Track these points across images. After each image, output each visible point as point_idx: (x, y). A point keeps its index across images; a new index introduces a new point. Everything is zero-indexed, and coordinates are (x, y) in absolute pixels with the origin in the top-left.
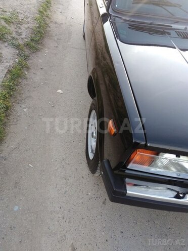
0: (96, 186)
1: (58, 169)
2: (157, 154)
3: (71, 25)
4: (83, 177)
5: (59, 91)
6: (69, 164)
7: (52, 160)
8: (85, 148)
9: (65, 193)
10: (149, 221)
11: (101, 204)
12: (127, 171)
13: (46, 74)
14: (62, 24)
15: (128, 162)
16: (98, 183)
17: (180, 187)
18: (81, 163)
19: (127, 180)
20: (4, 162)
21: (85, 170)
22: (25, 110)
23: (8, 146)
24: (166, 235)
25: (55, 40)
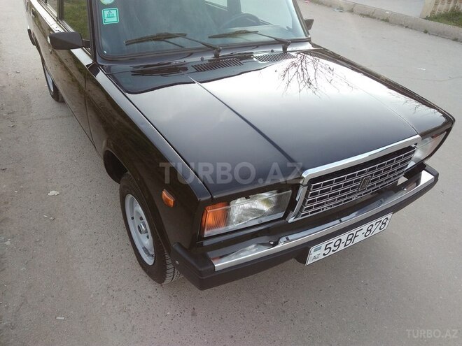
0: (173, 298)
1: (106, 304)
2: (229, 205)
3: (21, 85)
4: (149, 297)
5: (52, 193)
6: (119, 290)
7: (92, 296)
8: (135, 258)
9: (133, 330)
10: (258, 307)
11: (190, 317)
12: (206, 243)
13: (16, 174)
14: (4, 87)
15: (202, 230)
16: (175, 294)
17: (268, 235)
18: (138, 280)
19: (210, 254)
20: (13, 332)
21: (147, 285)
22: (8, 243)
23: (7, 308)
24: (284, 311)
25: (4, 117)
